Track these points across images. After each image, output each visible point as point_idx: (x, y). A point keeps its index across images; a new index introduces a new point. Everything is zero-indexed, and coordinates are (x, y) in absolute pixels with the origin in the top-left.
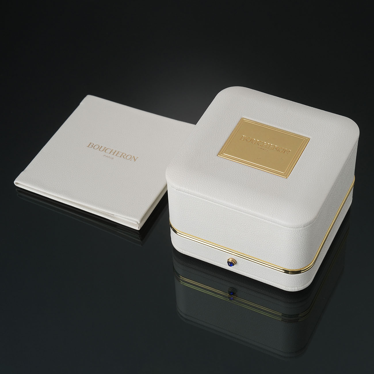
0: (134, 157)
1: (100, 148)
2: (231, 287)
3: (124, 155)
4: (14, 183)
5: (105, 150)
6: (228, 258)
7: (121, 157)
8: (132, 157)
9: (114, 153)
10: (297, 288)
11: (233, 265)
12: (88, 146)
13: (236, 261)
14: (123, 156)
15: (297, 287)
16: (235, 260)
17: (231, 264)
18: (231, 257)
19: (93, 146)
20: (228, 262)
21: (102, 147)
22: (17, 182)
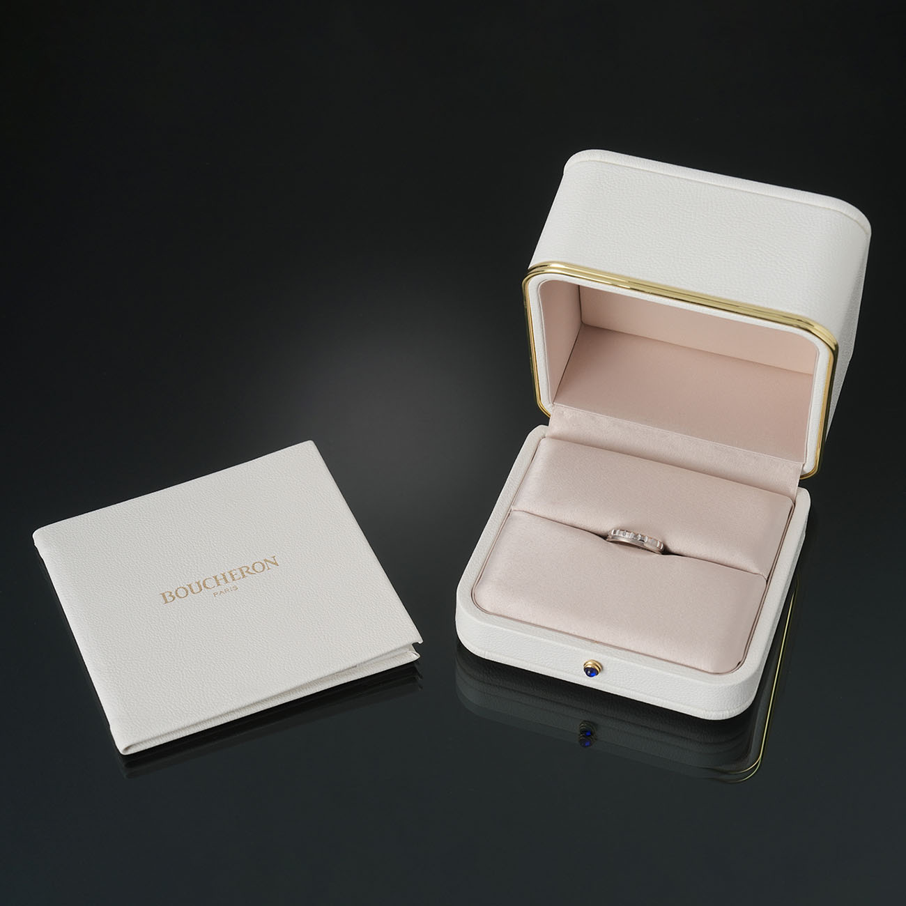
0: (265, 560)
1: (189, 590)
2: (585, 721)
3: (245, 570)
4: (121, 752)
5: (203, 586)
6: (585, 662)
7: (244, 576)
8: (263, 562)
9: (225, 578)
10: (727, 712)
11: (597, 673)
12: (166, 602)
13: (602, 666)
14: (247, 571)
15: (729, 711)
16: (599, 664)
17: (591, 672)
18: (591, 656)
19: (174, 594)
20: (586, 670)
21: (190, 586)
22: (124, 747)
